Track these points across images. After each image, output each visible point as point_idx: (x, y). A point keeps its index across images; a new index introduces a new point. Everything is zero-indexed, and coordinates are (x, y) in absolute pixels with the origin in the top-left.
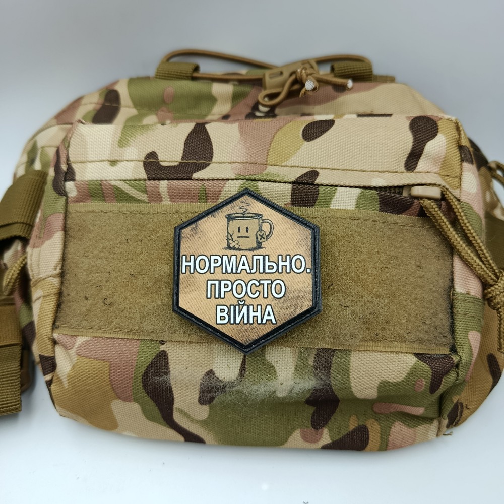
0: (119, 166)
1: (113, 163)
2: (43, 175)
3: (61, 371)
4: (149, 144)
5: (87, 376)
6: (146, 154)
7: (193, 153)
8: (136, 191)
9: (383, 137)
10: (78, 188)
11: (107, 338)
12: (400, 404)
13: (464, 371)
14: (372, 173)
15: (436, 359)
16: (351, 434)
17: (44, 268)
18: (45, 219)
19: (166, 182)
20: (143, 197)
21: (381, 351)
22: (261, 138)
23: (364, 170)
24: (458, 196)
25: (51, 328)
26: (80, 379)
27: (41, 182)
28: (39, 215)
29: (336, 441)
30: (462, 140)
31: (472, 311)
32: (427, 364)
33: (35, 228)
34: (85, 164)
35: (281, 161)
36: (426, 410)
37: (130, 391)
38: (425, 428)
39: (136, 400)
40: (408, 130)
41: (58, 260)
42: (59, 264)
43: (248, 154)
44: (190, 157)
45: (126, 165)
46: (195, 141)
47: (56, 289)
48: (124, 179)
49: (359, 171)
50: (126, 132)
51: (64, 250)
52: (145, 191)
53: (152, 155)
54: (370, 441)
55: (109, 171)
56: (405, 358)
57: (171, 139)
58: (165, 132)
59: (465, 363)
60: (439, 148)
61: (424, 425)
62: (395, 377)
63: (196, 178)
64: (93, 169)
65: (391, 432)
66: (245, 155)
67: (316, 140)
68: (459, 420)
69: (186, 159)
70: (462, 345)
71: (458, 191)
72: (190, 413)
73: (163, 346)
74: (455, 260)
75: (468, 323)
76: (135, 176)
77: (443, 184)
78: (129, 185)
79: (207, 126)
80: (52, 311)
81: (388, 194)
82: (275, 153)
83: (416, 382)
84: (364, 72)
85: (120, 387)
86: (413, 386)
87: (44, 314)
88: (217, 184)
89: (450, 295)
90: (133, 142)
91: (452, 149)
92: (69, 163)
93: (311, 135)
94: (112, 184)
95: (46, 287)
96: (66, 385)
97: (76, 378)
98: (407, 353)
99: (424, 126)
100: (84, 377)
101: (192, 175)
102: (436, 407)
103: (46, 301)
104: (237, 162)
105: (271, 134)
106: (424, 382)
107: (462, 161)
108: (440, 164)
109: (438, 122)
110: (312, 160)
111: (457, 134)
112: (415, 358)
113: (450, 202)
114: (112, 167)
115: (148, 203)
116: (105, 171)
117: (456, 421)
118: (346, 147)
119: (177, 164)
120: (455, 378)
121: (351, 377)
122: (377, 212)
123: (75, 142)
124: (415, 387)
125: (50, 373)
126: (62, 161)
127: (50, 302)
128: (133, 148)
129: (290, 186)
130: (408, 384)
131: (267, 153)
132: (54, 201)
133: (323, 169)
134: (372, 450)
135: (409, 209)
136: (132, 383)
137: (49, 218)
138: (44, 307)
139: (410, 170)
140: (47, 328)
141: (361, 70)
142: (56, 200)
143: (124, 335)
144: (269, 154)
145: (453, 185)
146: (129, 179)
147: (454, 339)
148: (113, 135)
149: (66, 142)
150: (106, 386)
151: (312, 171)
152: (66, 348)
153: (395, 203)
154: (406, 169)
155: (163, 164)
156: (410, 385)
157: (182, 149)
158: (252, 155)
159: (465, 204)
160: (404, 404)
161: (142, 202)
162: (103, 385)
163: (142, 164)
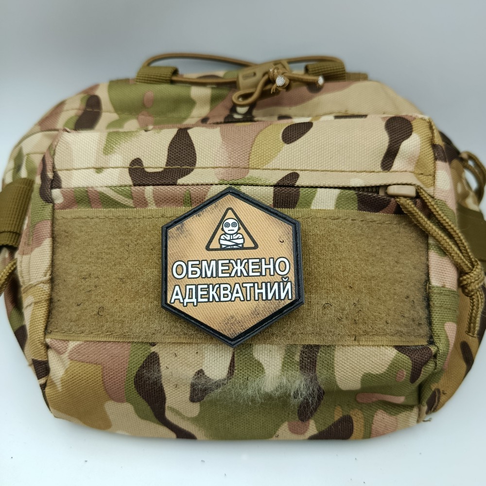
0: (105, 173)
1: (99, 170)
2: (29, 183)
3: (55, 375)
4: (134, 151)
5: (80, 379)
6: (131, 161)
7: (177, 158)
8: (121, 197)
9: (360, 137)
10: (64, 195)
11: (98, 341)
12: (382, 394)
13: (442, 361)
14: (350, 173)
15: (415, 350)
16: (336, 424)
17: (34, 275)
18: (33, 226)
19: (151, 187)
20: (130, 202)
21: (363, 345)
22: (242, 141)
23: (343, 170)
24: (432, 194)
25: (43, 333)
26: (73, 383)
27: (27, 189)
28: (26, 222)
29: (322, 432)
30: (435, 139)
31: (448, 303)
32: (407, 355)
33: (23, 235)
34: (71, 171)
35: (263, 164)
36: (406, 398)
37: (123, 393)
38: (406, 415)
39: (128, 400)
40: (384, 130)
41: (47, 267)
42: (48, 270)
43: (230, 158)
44: (174, 162)
45: (112, 172)
46: (178, 147)
47: (46, 295)
48: (110, 185)
49: (338, 171)
50: (110, 139)
51: (52, 257)
52: (130, 196)
53: (137, 162)
54: (354, 430)
55: (95, 178)
56: (386, 350)
57: (155, 145)
58: (149, 139)
59: (442, 353)
60: (414, 147)
61: (404, 412)
62: (377, 370)
63: (181, 184)
64: (79, 176)
65: (374, 421)
66: (227, 159)
67: (296, 142)
68: (437, 405)
69: (170, 165)
71: (432, 189)
72: (181, 411)
73: (154, 348)
74: (430, 255)
75: (443, 315)
76: (121, 183)
77: (418, 183)
78: (115, 191)
79: (189, 131)
80: (43, 317)
81: (366, 194)
82: (256, 156)
83: (397, 373)
84: (337, 72)
85: (113, 388)
86: (394, 377)
87: (36, 320)
88: (202, 188)
89: (426, 289)
90: (118, 149)
91: (425, 149)
92: (55, 170)
93: (291, 137)
94: (98, 190)
95: (37, 293)
96: (60, 388)
97: (70, 382)
98: (387, 346)
99: (399, 126)
100: (78, 380)
101: (176, 181)
102: (416, 395)
103: (37, 307)
104: (220, 167)
105: (252, 137)
106: (405, 373)
107: (436, 159)
108: (414, 163)
109: (412, 122)
110: (292, 162)
111: (430, 133)
112: (396, 350)
113: (424, 200)
114: (98, 175)
115: (134, 208)
116: (91, 178)
117: (434, 406)
118: (325, 148)
119: (160, 170)
120: (434, 368)
121: (335, 371)
122: (356, 212)
123: (60, 150)
124: (396, 378)
125: (44, 377)
126: (48, 169)
127: (41, 308)
128: (118, 155)
129: (272, 189)
130: (390, 375)
131: (249, 157)
132: (41, 208)
133: (302, 170)
134: (356, 439)
135: (385, 207)
136: (125, 385)
137: (37, 225)
138: (36, 313)
139: (386, 169)
140: (39, 334)
141: (334, 70)
142: (43, 208)
143: (115, 339)
144: (251, 157)
145: (427, 183)
146: (114, 185)
147: (431, 331)
148: (98, 142)
149: (52, 150)
150: (99, 388)
151: (292, 173)
152: (59, 353)
153: (372, 202)
154: (382, 169)
155: (148, 170)
156: (392, 376)
157: (166, 155)
158: (234, 160)
159: (438, 201)
160: (386, 394)
161: (128, 207)
162: (96, 387)
163: (128, 171)
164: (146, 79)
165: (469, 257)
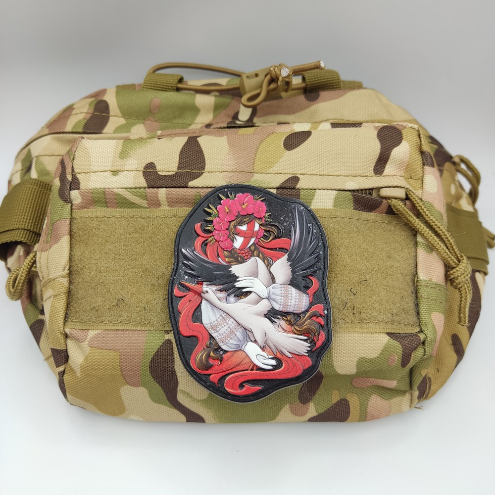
0: (121, 175)
1: (115, 173)
3: (74, 362)
4: (148, 156)
5: (99, 365)
6: (145, 165)
7: (187, 163)
8: (136, 198)
10: (83, 195)
11: (117, 330)
12: (376, 378)
13: (430, 347)
14: (346, 177)
15: (405, 337)
16: (334, 407)
17: (52, 270)
18: (51, 224)
19: (164, 189)
20: (144, 203)
21: (358, 332)
22: (247, 148)
23: (339, 174)
24: (420, 196)
25: (63, 323)
26: (92, 369)
28: (46, 222)
29: (321, 414)
30: (423, 146)
31: (435, 295)
32: (398, 342)
33: (43, 234)
34: (89, 174)
35: (266, 169)
36: (398, 383)
37: (138, 377)
38: (398, 400)
39: (143, 385)
40: (376, 136)
41: (65, 262)
42: (67, 265)
43: (236, 163)
44: (185, 167)
45: (127, 174)
46: (188, 153)
47: (65, 288)
48: (126, 187)
49: (335, 176)
50: (125, 145)
51: (70, 253)
52: (145, 197)
53: (151, 166)
54: (351, 413)
55: (112, 180)
56: (379, 337)
57: (167, 151)
58: (162, 145)
59: (430, 340)
60: (404, 154)
61: (397, 397)
62: (371, 354)
63: (192, 186)
64: (96, 178)
65: (369, 404)
66: (234, 164)
67: (296, 149)
68: (429, 393)
69: (181, 169)
70: (426, 325)
71: (420, 191)
72: (192, 394)
73: (168, 335)
74: (418, 252)
75: (430, 305)
76: (136, 184)
77: (407, 186)
78: (130, 193)
79: (198, 139)
81: (360, 195)
82: (260, 162)
83: (389, 358)
84: (333, 80)
85: (129, 374)
87: (56, 311)
89: (414, 282)
90: (133, 154)
91: (415, 155)
92: (74, 173)
93: (291, 145)
94: (115, 192)
95: (56, 286)
96: (79, 374)
97: (89, 369)
98: (380, 333)
99: (390, 135)
100: (96, 367)
101: (187, 183)
102: (407, 380)
103: (57, 300)
104: (227, 171)
105: (256, 145)
106: (396, 358)
107: (424, 164)
108: (404, 168)
109: (402, 131)
110: (293, 167)
111: (419, 141)
112: (387, 338)
113: (413, 201)
114: (114, 177)
115: (148, 208)
116: (108, 180)
117: (426, 393)
118: (323, 154)
119: (172, 173)
120: (423, 354)
121: (333, 356)
122: (352, 211)
123: (79, 155)
124: (388, 363)
125: (62, 365)
126: (67, 172)
127: (60, 300)
128: (133, 159)
129: (274, 191)
132: (59, 208)
133: (301, 174)
134: (352, 421)
135: (378, 208)
136: (140, 370)
137: (56, 223)
138: (55, 305)
139: (379, 174)
142: (62, 207)
143: (132, 327)
144: (255, 162)
145: (416, 186)
146: (130, 187)
147: (419, 319)
148: (114, 148)
149: (71, 155)
150: (116, 374)
151: (293, 177)
152: (78, 340)
153: (366, 203)
154: (375, 173)
155: (160, 173)
156: (384, 361)
157: (178, 160)
158: (240, 165)
159: (426, 203)
160: (379, 378)
161: (141, 207)
162: (113, 373)
163: (142, 174)
164: (153, 85)
165: (455, 253)
